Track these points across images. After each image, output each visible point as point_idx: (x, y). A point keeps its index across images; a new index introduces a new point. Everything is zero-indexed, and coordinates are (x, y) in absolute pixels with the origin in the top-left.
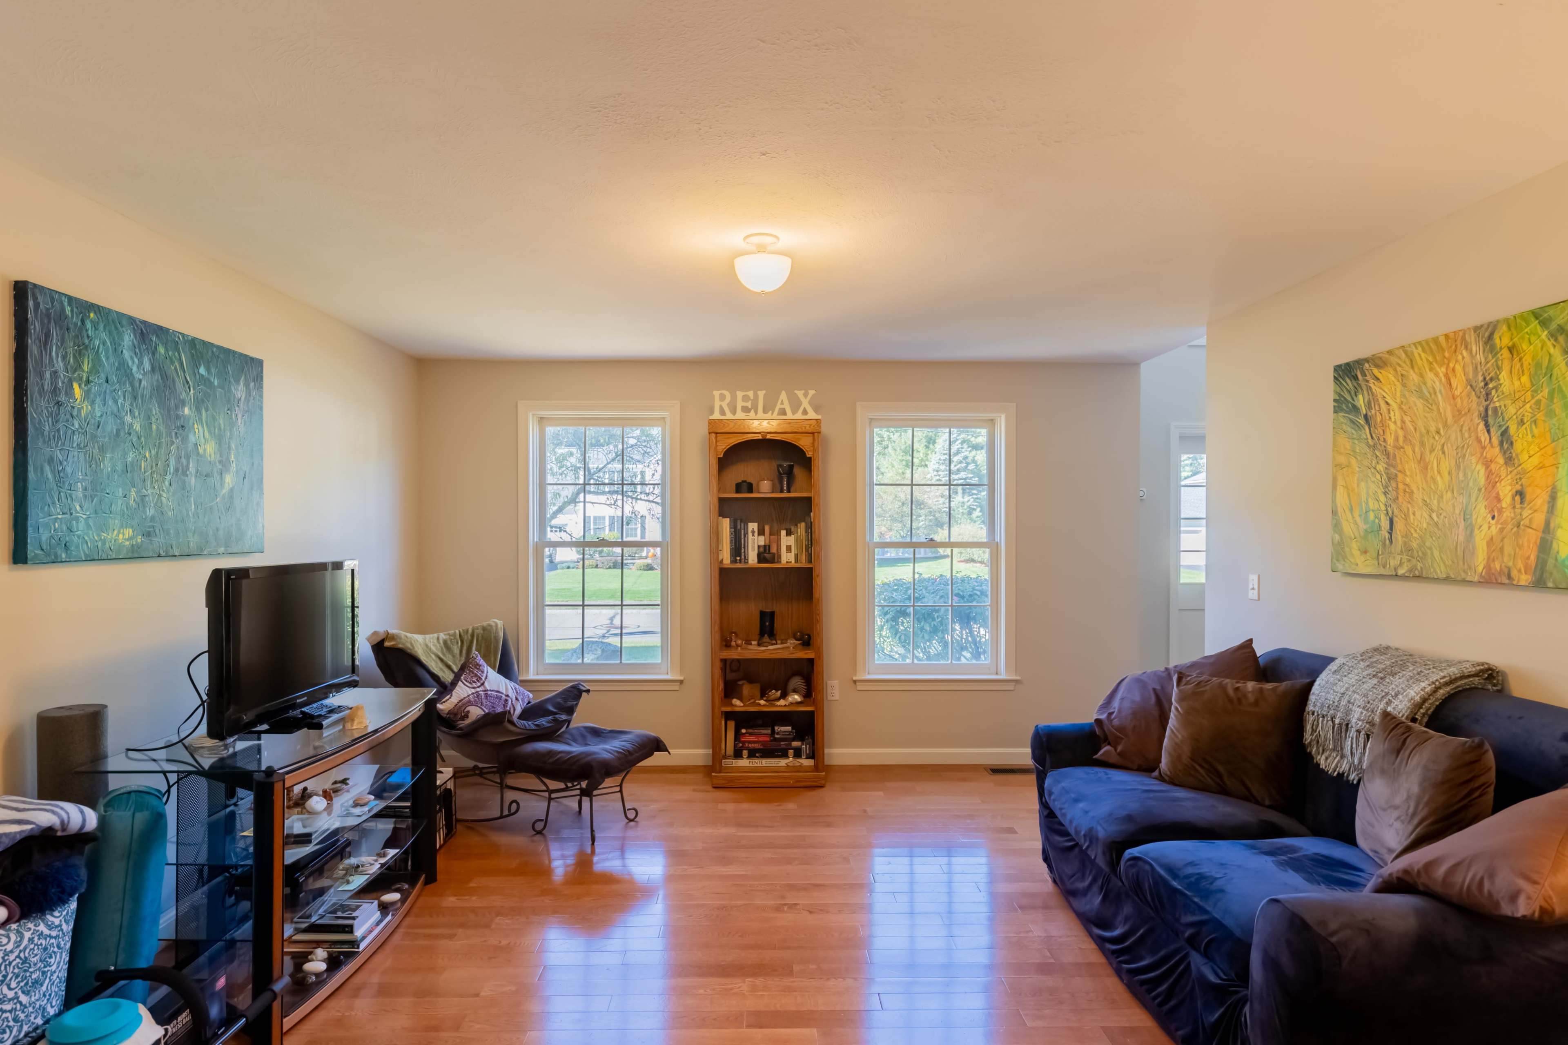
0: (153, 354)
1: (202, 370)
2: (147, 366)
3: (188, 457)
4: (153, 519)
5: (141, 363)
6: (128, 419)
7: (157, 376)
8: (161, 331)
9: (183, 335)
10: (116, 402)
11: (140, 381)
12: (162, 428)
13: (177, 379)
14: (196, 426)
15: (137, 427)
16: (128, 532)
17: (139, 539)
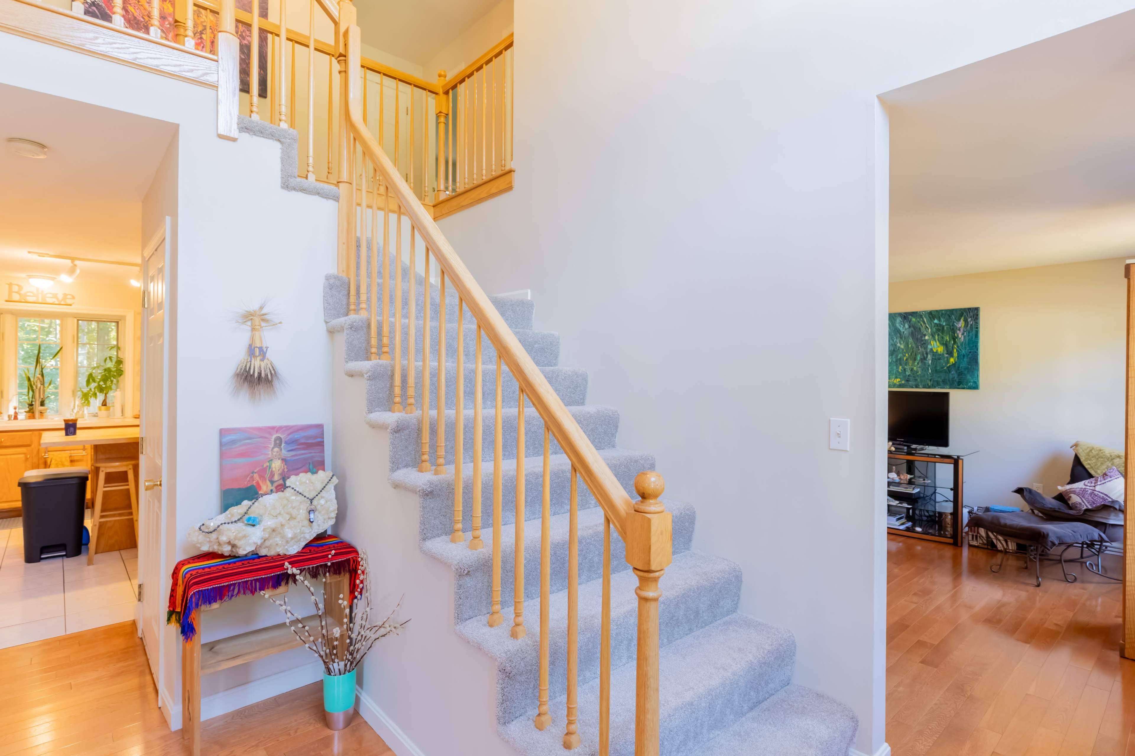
0: (910, 322)
1: (936, 321)
2: (907, 326)
3: (927, 354)
4: (909, 376)
5: (904, 326)
6: (899, 345)
7: (912, 329)
8: (913, 314)
9: (925, 312)
10: (893, 341)
11: (904, 332)
12: (914, 345)
13: (921, 328)
14: (932, 342)
15: (902, 347)
16: (898, 380)
17: (903, 382)
